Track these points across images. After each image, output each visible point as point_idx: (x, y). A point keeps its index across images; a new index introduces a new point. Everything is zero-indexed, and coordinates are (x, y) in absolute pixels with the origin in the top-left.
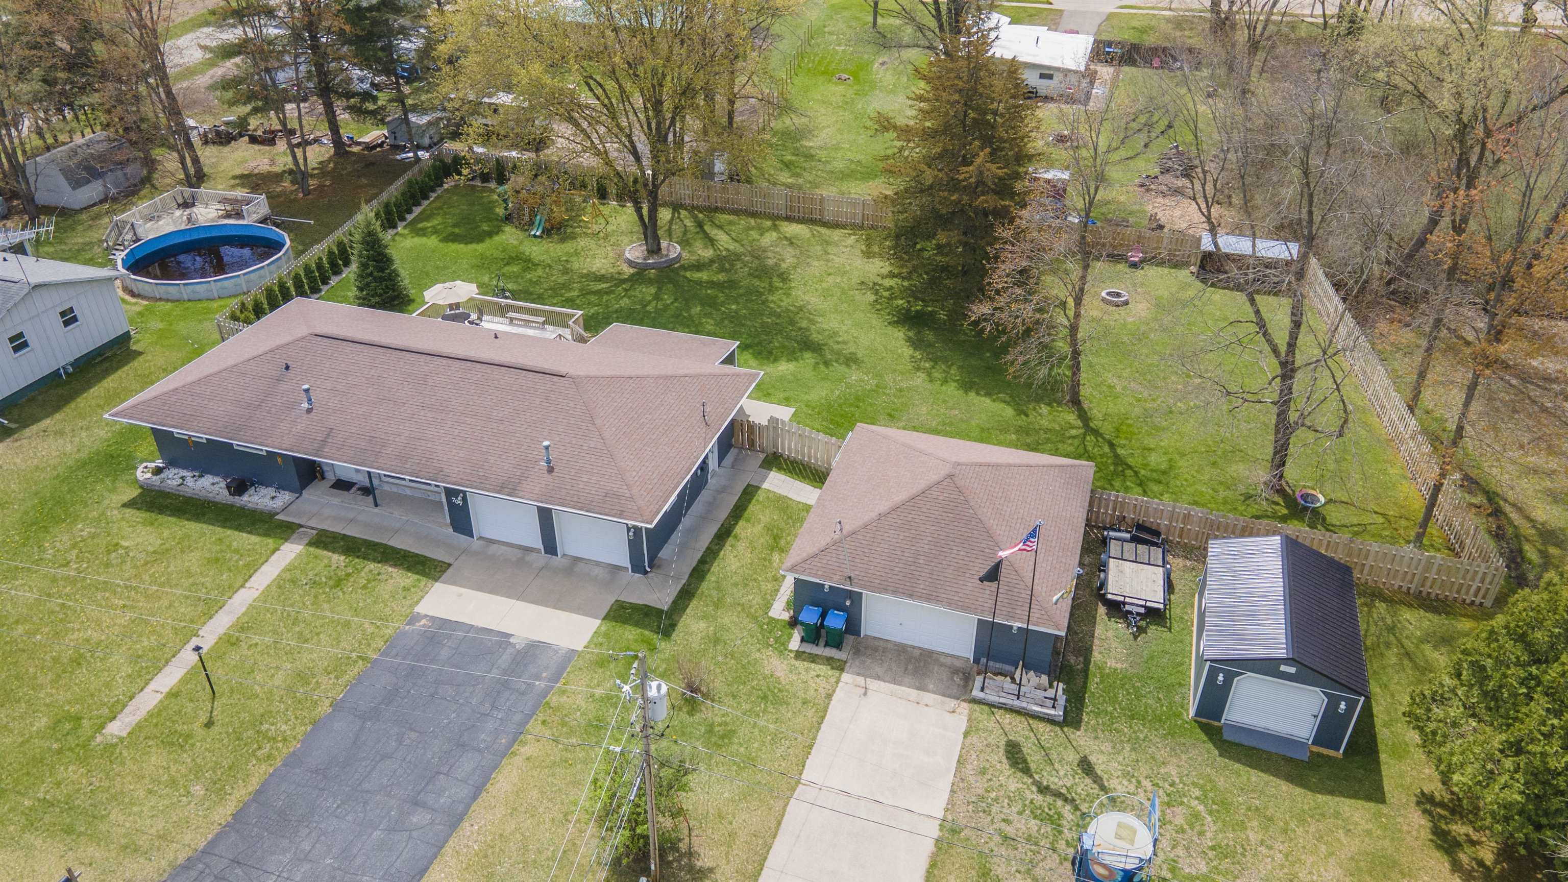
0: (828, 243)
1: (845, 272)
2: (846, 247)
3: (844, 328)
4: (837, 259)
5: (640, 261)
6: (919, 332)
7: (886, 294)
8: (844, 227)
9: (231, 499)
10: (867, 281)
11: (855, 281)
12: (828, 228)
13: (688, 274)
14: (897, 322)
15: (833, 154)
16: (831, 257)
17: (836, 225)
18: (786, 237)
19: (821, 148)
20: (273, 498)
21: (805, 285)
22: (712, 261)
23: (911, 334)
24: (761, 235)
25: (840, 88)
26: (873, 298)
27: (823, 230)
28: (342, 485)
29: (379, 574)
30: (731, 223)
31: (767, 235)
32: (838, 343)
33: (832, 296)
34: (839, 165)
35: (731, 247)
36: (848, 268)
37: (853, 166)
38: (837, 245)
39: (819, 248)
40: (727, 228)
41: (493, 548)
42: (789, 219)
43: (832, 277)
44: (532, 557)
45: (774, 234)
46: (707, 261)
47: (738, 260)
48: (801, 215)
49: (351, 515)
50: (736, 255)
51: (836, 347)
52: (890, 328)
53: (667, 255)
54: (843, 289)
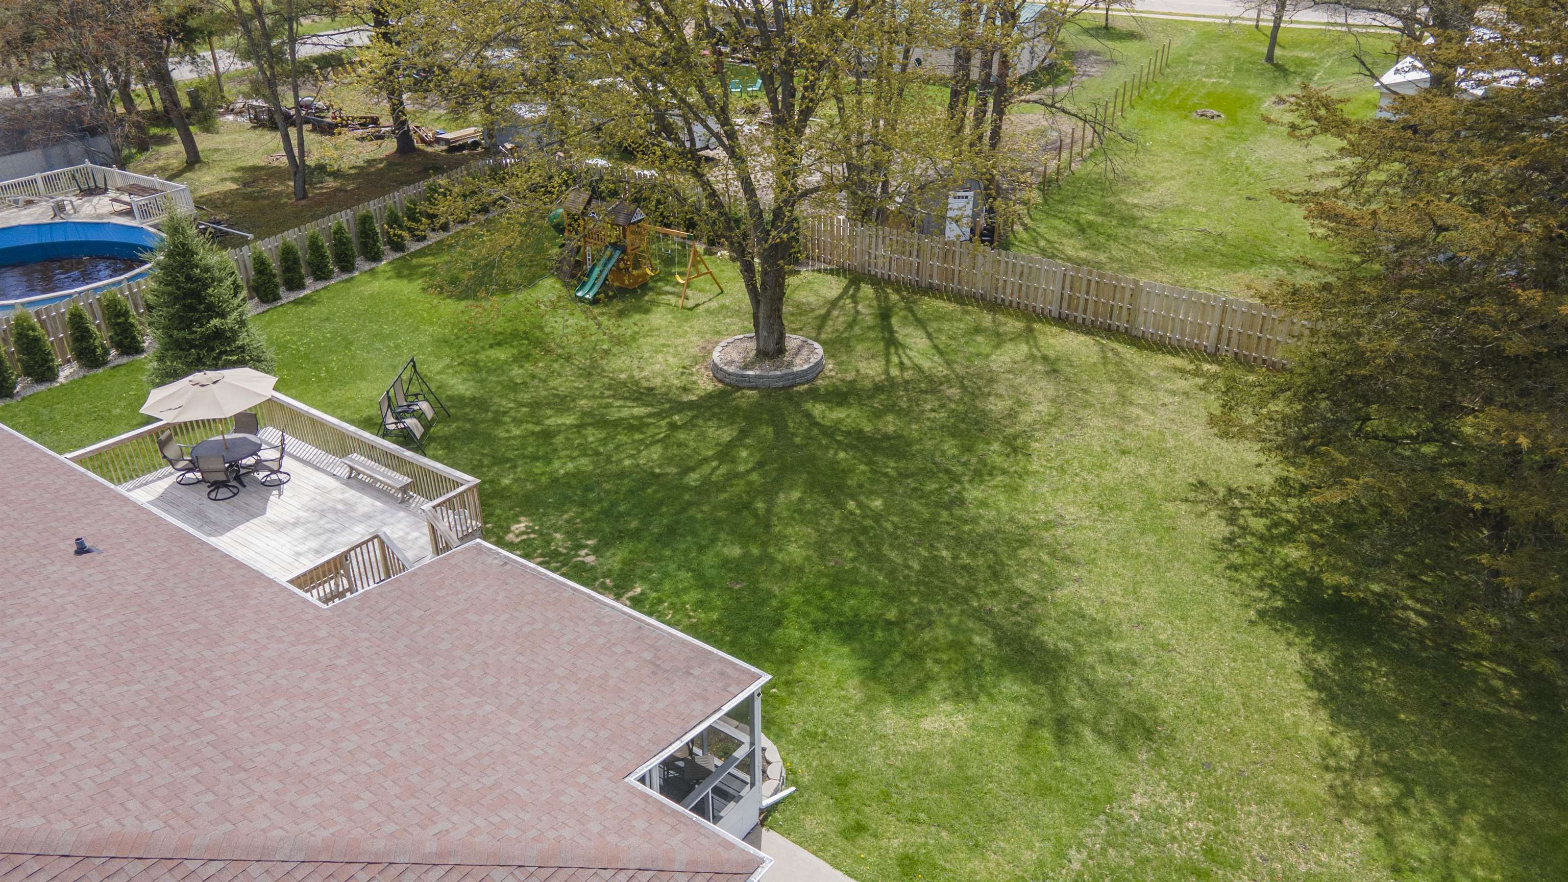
0: (1131, 379)
1: (1163, 453)
2: (1173, 393)
3: (1138, 610)
4: (1148, 420)
5: (732, 369)
6: (1347, 658)
7: (1258, 524)
8: (1175, 350)
10: (1212, 482)
11: (1183, 478)
12: (1140, 347)
13: (818, 410)
14: (1282, 614)
15: (1173, 219)
16: (1136, 411)
17: (1159, 346)
18: (1045, 358)
19: (1153, 208)
21: (1062, 470)
22: (878, 388)
23: (1322, 660)
24: (998, 346)
25: (1204, 128)
26: (1223, 529)
27: (1128, 352)
30: (941, 317)
31: (1009, 346)
32: (1109, 658)
33: (1121, 507)
34: (1181, 238)
35: (926, 365)
36: (1171, 443)
37: (1209, 243)
38: (1153, 389)
39: (1111, 388)
40: (933, 326)
42: (1062, 321)
43: (1129, 460)
45: (1024, 348)
46: (868, 384)
47: (933, 391)
48: (1090, 317)
50: (930, 379)
51: (1102, 673)
52: (1262, 629)
53: (790, 364)
54: (1151, 493)
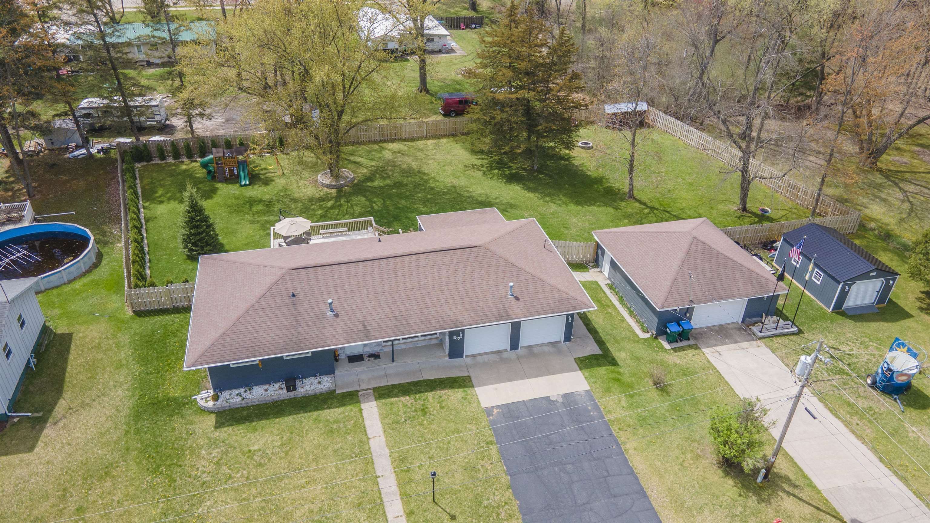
3: (488, 191)
6: (524, 184)
7: (484, 169)
9: (292, 394)
10: (467, 165)
14: (508, 182)
18: (395, 152)
20: (320, 383)
21: (439, 174)
22: (372, 174)
23: (521, 186)
24: (381, 153)
26: (480, 172)
28: (356, 359)
29: (441, 397)
31: (384, 153)
32: (495, 199)
33: (459, 176)
35: (373, 164)
38: (427, 150)
40: (356, 154)
41: (479, 359)
43: (447, 167)
44: (505, 355)
45: (387, 152)
46: (369, 175)
47: (386, 170)
48: (389, 137)
49: (382, 373)
50: (381, 167)
51: (497, 201)
52: (508, 185)
53: (347, 178)
54: (460, 171)
